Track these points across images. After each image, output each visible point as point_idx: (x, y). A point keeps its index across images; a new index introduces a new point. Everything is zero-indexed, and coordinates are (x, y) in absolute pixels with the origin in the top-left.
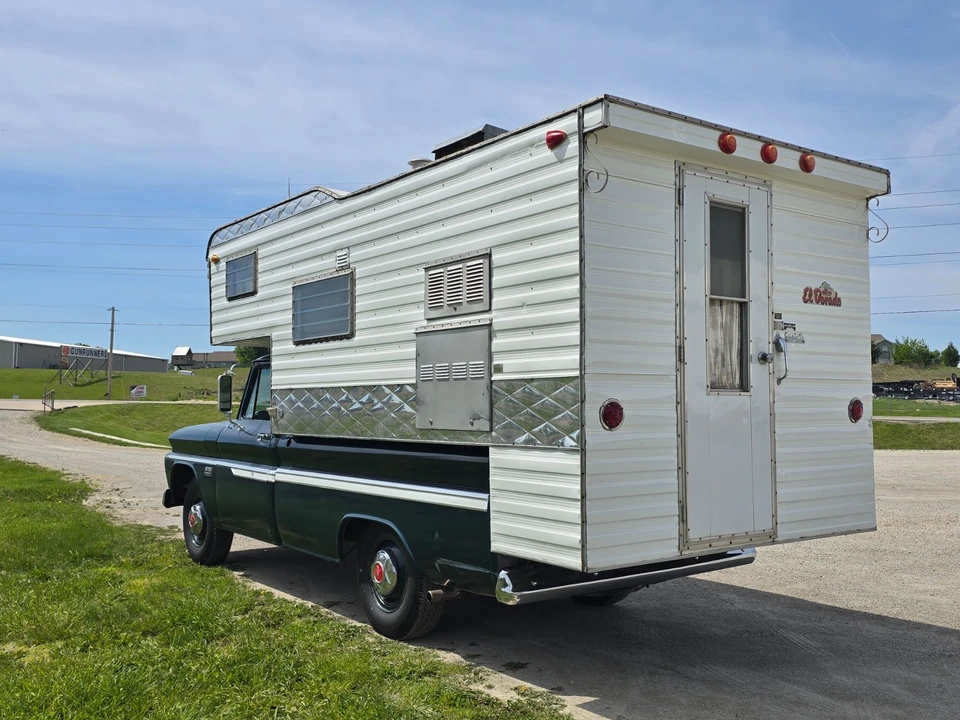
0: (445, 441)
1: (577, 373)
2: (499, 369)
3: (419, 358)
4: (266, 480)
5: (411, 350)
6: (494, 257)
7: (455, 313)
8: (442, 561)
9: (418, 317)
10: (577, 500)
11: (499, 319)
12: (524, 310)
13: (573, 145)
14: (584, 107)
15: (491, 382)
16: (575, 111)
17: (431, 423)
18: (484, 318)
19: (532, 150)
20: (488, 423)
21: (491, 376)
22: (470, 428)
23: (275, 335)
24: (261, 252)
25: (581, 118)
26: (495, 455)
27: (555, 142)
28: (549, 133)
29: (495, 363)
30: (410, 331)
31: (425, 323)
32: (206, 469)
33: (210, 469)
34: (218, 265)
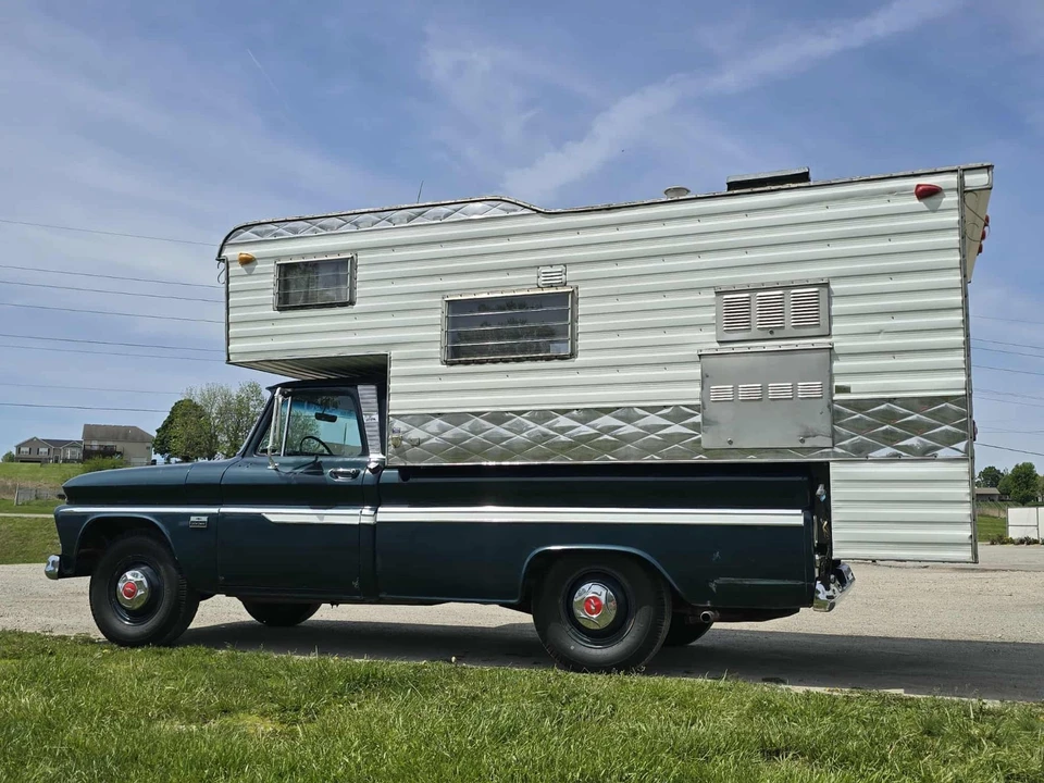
0: (752, 459)
1: (964, 392)
2: (846, 390)
3: (707, 380)
4: (357, 523)
5: (696, 371)
6: (832, 287)
7: (770, 336)
8: (721, 580)
9: (707, 340)
10: (967, 502)
11: (840, 344)
12: (880, 336)
13: (951, 199)
14: (964, 170)
15: (833, 401)
16: (956, 171)
17: (731, 442)
18: (823, 342)
19: (892, 198)
20: (830, 439)
21: (832, 395)
22: (800, 445)
23: (394, 353)
24: (362, 258)
25: (962, 177)
26: (836, 470)
27: (926, 193)
28: (918, 186)
29: (836, 384)
30: (693, 352)
31: (717, 345)
32: (193, 519)
33: (205, 519)
34: (250, 266)
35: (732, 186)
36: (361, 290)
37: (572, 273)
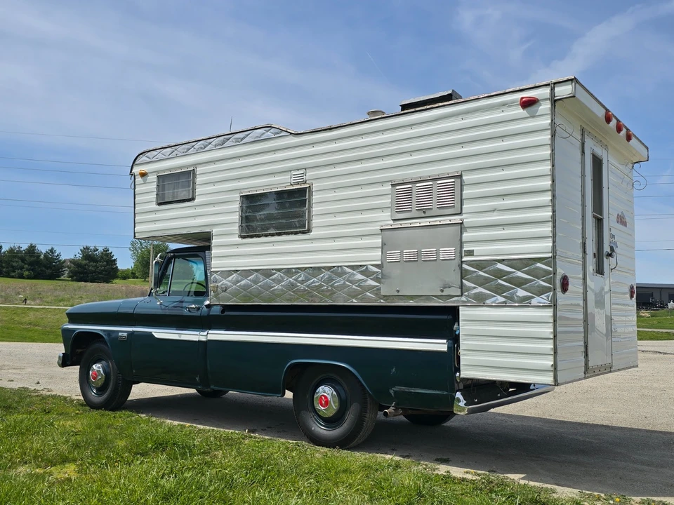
0: (412, 303)
1: (550, 255)
2: (470, 253)
3: (385, 247)
4: (197, 340)
5: (378, 241)
6: (464, 178)
7: (424, 215)
8: (397, 388)
9: (385, 219)
10: (550, 339)
11: (468, 220)
12: (495, 213)
13: (545, 107)
14: (555, 83)
15: (462, 262)
16: (549, 85)
17: (398, 291)
18: (457, 219)
19: (504, 108)
20: (459, 290)
21: (462, 258)
22: (440, 293)
23: (215, 231)
24: (199, 170)
25: (553, 89)
26: (464, 313)
27: (528, 104)
28: (522, 98)
29: (465, 249)
30: (377, 227)
31: (392, 222)
32: (120, 334)
33: (125, 334)
34: (144, 178)
35: (404, 107)
36: (199, 190)
37: (310, 174)
